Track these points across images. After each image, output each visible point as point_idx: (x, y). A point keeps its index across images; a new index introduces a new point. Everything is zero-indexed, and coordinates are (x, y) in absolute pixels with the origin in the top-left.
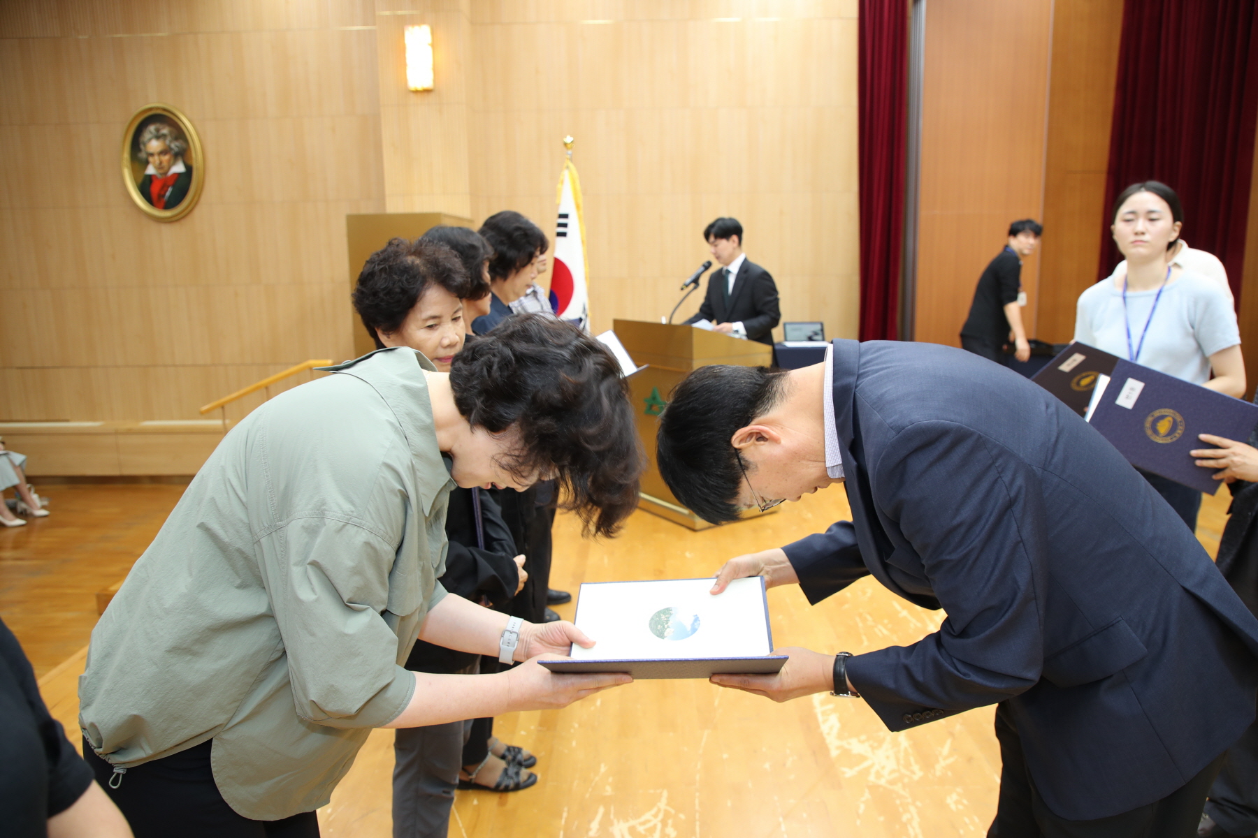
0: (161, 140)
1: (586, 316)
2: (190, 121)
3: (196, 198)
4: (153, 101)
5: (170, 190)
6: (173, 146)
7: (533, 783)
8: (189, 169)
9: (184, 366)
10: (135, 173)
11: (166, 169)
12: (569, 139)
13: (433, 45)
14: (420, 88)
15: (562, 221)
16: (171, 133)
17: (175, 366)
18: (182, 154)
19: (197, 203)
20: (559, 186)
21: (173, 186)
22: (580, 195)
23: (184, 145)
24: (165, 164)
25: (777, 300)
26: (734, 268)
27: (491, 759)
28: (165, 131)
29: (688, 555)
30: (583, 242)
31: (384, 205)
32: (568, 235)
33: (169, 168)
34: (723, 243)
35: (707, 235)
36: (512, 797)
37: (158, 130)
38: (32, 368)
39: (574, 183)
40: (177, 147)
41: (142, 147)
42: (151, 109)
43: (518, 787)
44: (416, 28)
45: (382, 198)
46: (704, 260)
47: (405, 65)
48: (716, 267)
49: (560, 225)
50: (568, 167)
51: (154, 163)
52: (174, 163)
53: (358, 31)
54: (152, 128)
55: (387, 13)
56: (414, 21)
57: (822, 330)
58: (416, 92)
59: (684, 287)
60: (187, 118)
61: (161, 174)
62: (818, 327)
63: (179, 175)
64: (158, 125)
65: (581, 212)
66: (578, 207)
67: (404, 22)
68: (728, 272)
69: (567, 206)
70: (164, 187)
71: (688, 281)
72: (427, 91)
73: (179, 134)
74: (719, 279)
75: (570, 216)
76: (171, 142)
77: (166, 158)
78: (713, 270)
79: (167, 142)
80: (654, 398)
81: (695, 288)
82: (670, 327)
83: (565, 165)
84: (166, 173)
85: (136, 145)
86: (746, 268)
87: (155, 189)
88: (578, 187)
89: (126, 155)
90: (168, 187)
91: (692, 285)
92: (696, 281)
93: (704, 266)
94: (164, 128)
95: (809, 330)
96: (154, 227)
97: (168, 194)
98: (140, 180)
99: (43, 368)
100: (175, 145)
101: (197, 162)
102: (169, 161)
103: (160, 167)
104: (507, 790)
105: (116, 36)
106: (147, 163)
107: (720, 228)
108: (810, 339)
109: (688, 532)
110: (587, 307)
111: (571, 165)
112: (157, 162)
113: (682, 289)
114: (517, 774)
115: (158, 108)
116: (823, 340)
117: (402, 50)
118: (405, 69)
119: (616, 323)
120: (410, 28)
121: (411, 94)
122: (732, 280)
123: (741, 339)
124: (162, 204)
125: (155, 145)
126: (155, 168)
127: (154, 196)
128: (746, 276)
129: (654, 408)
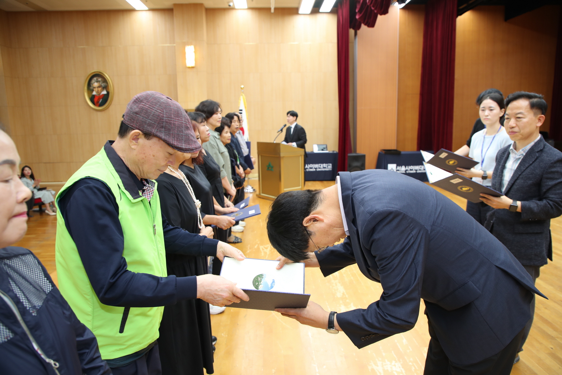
0: (98, 83)
2: (109, 76)
4: (95, 69)
7: (241, 242)
8: (108, 93)
11: (100, 93)
12: (242, 86)
13: (195, 52)
14: (190, 66)
15: (241, 112)
16: (102, 80)
18: (106, 87)
19: (110, 105)
20: (239, 101)
21: (102, 98)
22: (246, 104)
23: (106, 84)
24: (99, 91)
26: (293, 126)
27: (232, 236)
28: (100, 79)
30: (247, 118)
36: (237, 244)
37: (97, 79)
38: (49, 163)
41: (91, 85)
42: (95, 72)
43: (238, 242)
44: (189, 47)
46: (284, 124)
47: (185, 59)
50: (242, 95)
52: (103, 91)
53: (168, 46)
54: (95, 79)
55: (179, 41)
56: (188, 44)
57: (327, 147)
58: (189, 68)
60: (107, 75)
61: (98, 94)
62: (325, 146)
63: (104, 95)
64: (97, 78)
65: (246, 109)
66: (245, 107)
67: (185, 44)
68: (291, 127)
69: (242, 107)
70: (99, 99)
71: (279, 130)
72: (193, 67)
73: (105, 80)
74: (289, 129)
75: (243, 110)
76: (102, 83)
77: (100, 89)
78: (287, 126)
79: (101, 83)
80: (269, 165)
82: (273, 144)
84: (100, 94)
85: (89, 84)
86: (296, 126)
87: (96, 100)
88: (245, 101)
89: (86, 88)
91: (281, 132)
92: (282, 130)
93: (284, 126)
95: (322, 147)
96: (95, 112)
97: (100, 101)
98: (90, 97)
99: (53, 163)
100: (103, 85)
101: (111, 90)
103: (98, 92)
104: (236, 243)
105: (82, 47)
106: (93, 91)
108: (323, 150)
111: (243, 94)
112: (97, 90)
113: (278, 132)
115: (97, 72)
116: (327, 150)
117: (185, 54)
118: (185, 60)
119: (258, 143)
120: (187, 46)
121: (187, 68)
122: (292, 130)
123: (295, 148)
124: (98, 105)
125: (96, 85)
126: (96, 92)
127: (95, 102)
128: (296, 129)
129: (270, 168)
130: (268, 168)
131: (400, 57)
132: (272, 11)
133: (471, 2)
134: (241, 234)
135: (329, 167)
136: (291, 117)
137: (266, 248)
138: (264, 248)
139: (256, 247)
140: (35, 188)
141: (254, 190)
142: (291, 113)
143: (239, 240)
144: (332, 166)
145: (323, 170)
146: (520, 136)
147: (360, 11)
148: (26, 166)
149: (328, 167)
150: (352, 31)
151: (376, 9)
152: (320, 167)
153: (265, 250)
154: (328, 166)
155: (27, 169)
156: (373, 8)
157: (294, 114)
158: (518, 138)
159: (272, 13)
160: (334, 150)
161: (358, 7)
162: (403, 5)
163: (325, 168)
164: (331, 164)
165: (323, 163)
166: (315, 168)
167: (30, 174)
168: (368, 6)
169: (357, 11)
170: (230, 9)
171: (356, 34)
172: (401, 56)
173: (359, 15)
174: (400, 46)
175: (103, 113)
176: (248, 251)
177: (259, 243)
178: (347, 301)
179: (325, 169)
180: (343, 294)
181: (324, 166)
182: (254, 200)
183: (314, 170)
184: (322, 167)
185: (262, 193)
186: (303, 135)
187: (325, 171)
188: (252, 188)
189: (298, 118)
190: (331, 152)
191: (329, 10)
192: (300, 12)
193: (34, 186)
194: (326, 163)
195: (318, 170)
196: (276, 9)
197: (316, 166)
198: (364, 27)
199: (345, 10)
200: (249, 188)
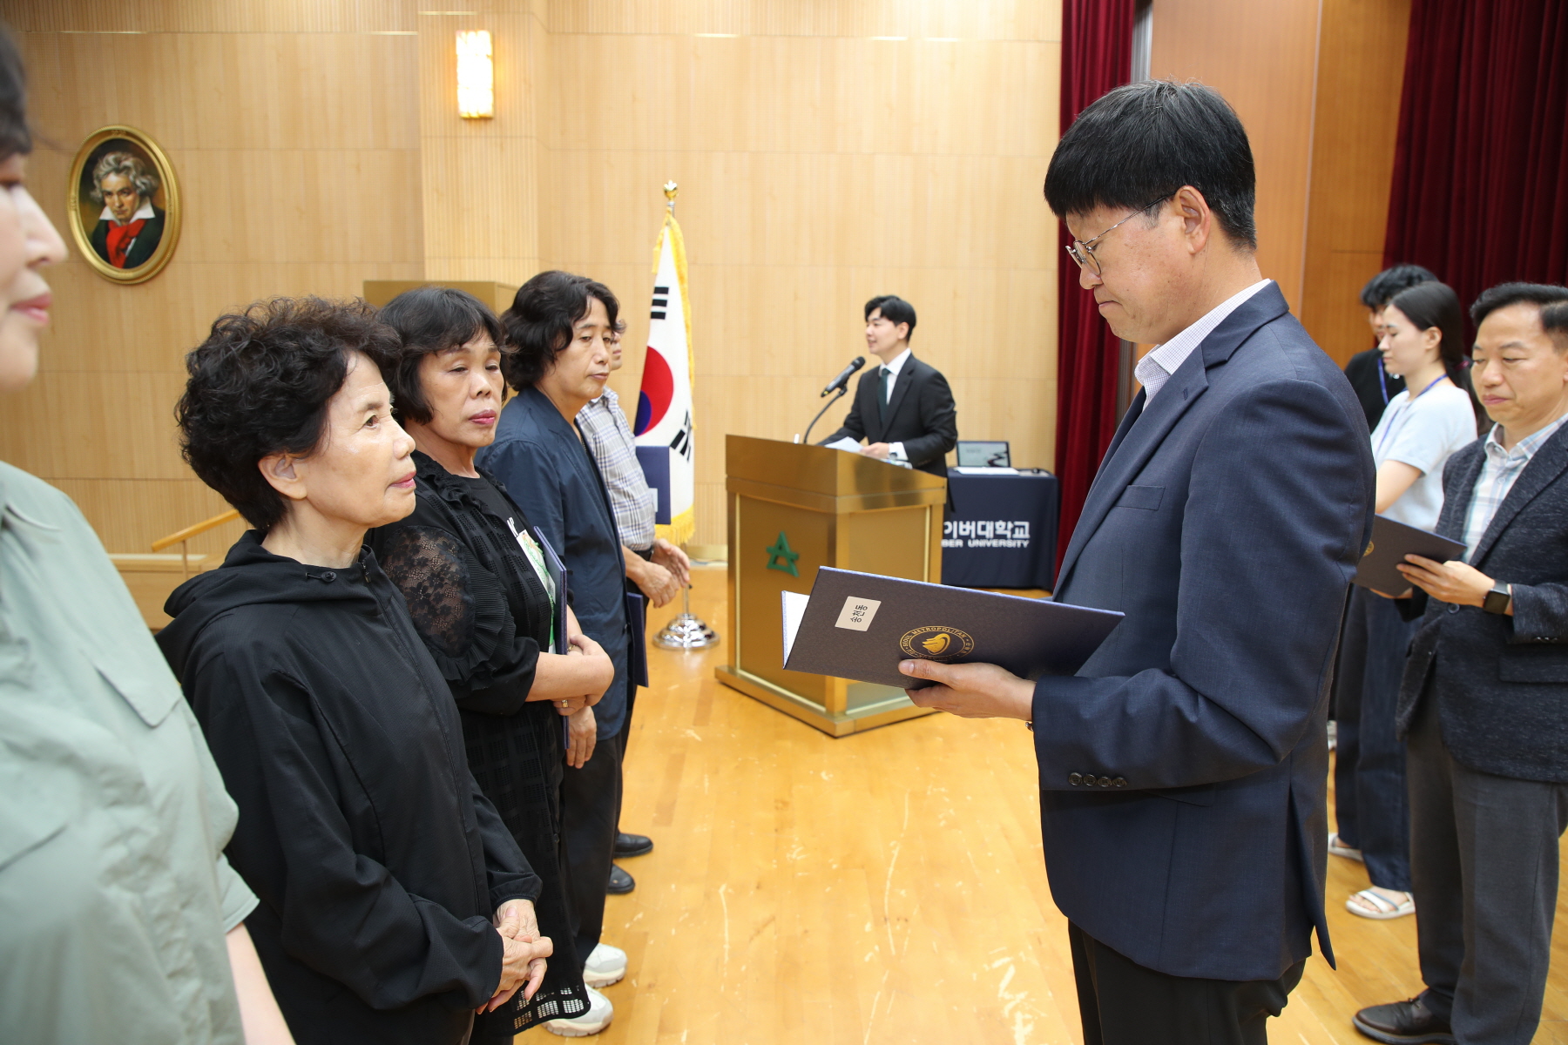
0: (123, 174)
1: (690, 428)
2: (163, 150)
3: (168, 255)
4: (115, 122)
5: (133, 241)
6: (138, 183)
8: (160, 215)
9: (146, 480)
10: (86, 216)
11: (128, 213)
12: (670, 186)
13: (494, 58)
14: (475, 115)
15: (660, 297)
16: (136, 166)
17: (134, 479)
18: (152, 194)
19: (169, 261)
21: (137, 237)
22: (685, 262)
23: (154, 183)
24: (127, 207)
25: (952, 414)
26: (895, 366)
28: (129, 162)
29: (824, 775)
30: (687, 326)
31: (423, 270)
32: (667, 316)
33: (133, 214)
37: (118, 161)
39: (677, 245)
40: (144, 184)
41: (96, 182)
42: (109, 132)
44: (472, 34)
45: (420, 262)
46: (854, 357)
47: (456, 83)
49: (656, 303)
50: (668, 224)
51: (113, 204)
52: (139, 207)
53: (395, 36)
54: (111, 158)
55: (434, 13)
56: (469, 25)
57: (1007, 452)
58: (470, 119)
59: (826, 393)
60: (158, 146)
61: (121, 220)
62: (1003, 448)
63: (146, 221)
64: (119, 155)
65: (686, 286)
66: (681, 278)
67: (455, 25)
68: (887, 372)
69: (666, 276)
70: (125, 238)
71: (832, 384)
72: (484, 119)
73: (148, 167)
74: (874, 380)
75: (670, 291)
76: (135, 177)
77: (128, 199)
80: (780, 548)
81: (841, 394)
82: (804, 448)
83: (666, 220)
84: (128, 220)
85: (88, 180)
86: (911, 367)
87: (112, 241)
88: (683, 251)
89: (74, 193)
90: (132, 238)
91: (838, 390)
92: (842, 385)
93: (853, 363)
94: (126, 159)
95: (989, 452)
96: (110, 290)
97: (130, 247)
98: (92, 228)
100: (141, 183)
101: (171, 206)
102: (134, 201)
103: (120, 210)
105: (63, 32)
106: (103, 205)
108: (992, 464)
109: (824, 738)
110: (690, 416)
111: (674, 221)
112: (117, 204)
113: (823, 395)
115: (119, 132)
116: (1009, 466)
117: (451, 63)
118: (456, 88)
119: (731, 440)
120: (463, 34)
121: (463, 123)
122: (891, 383)
123: (901, 468)
124: (122, 261)
125: (113, 181)
126: (114, 211)
127: (111, 249)
128: (910, 378)
129: (780, 561)
130: (775, 562)
135: (1019, 534)
136: (887, 326)
141: (709, 637)
142: (885, 304)
144: (1030, 533)
145: (995, 543)
149: (1014, 534)
152: (980, 533)
154: (1013, 531)
157: (900, 313)
160: (1040, 467)
163: (1004, 537)
164: (1026, 524)
165: (995, 520)
166: (960, 537)
175: (141, 291)
179: (1002, 543)
181: (1000, 531)
183: (960, 543)
184: (989, 533)
185: (743, 668)
186: (943, 410)
187: (1003, 549)
188: (703, 628)
189: (915, 331)
190: (1028, 474)
194: (1006, 520)
195: (972, 544)
197: (968, 528)
200: (686, 630)
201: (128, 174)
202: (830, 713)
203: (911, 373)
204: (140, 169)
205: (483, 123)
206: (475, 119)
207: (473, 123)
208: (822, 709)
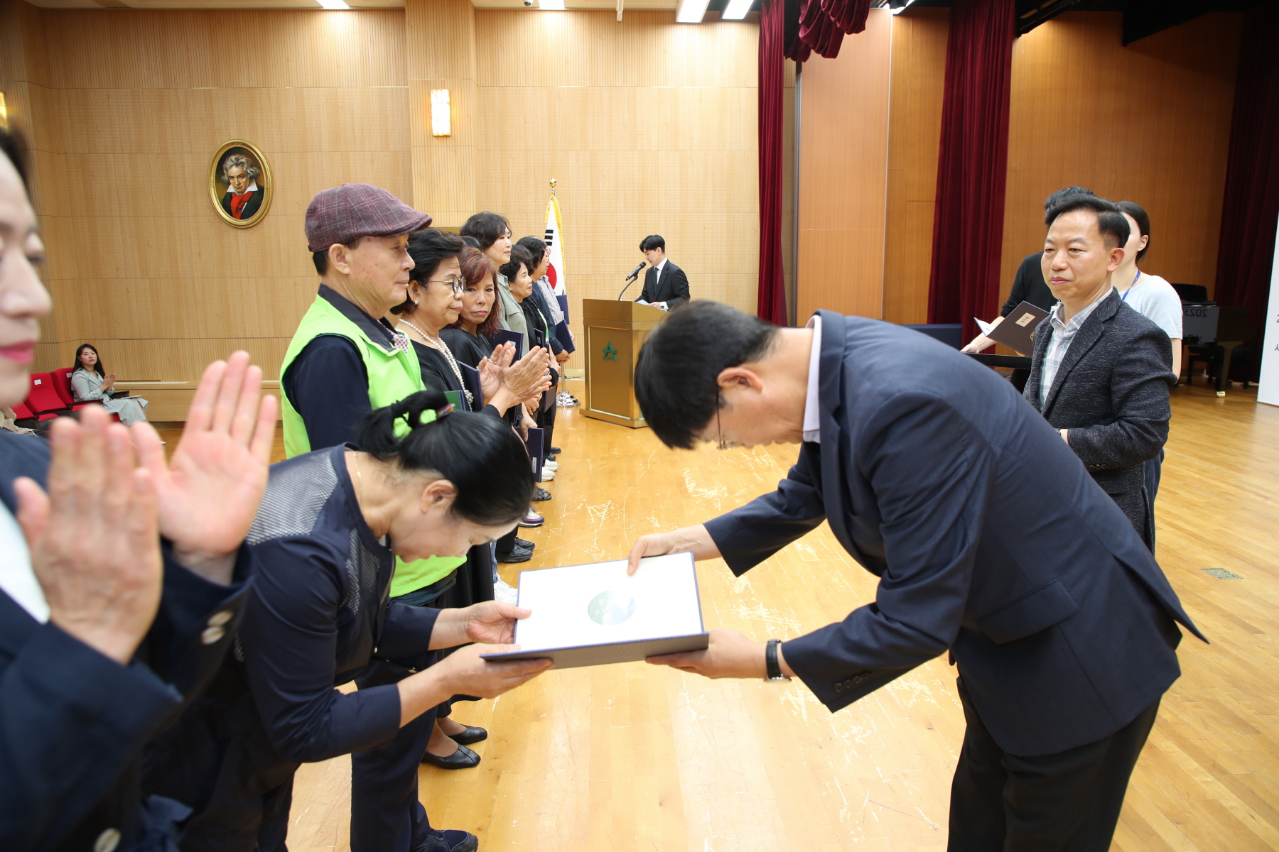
0: (240, 167)
2: (263, 153)
4: (233, 136)
5: (246, 204)
6: (249, 171)
7: (550, 499)
8: (261, 189)
10: (218, 189)
11: (243, 188)
12: (553, 181)
13: (450, 104)
14: (441, 134)
15: (549, 234)
16: (247, 162)
18: (256, 178)
19: (266, 215)
20: (547, 211)
21: (248, 201)
22: (561, 218)
23: (258, 171)
24: (242, 185)
25: (687, 287)
26: (660, 267)
30: (562, 249)
33: (246, 189)
34: (652, 252)
35: (642, 248)
37: (237, 160)
38: (132, 339)
39: (557, 209)
40: (252, 172)
41: (225, 171)
42: (233, 143)
43: (543, 499)
44: (439, 91)
46: (641, 262)
47: (431, 116)
48: (649, 266)
49: (547, 237)
50: (552, 199)
51: (234, 184)
52: (249, 185)
53: (392, 89)
54: (233, 158)
55: (418, 79)
56: (437, 86)
58: (438, 137)
59: (628, 278)
60: (261, 152)
61: (239, 192)
63: (253, 193)
64: (238, 156)
66: (559, 225)
67: (429, 86)
68: (657, 269)
71: (631, 275)
72: (446, 136)
73: (254, 162)
76: (247, 168)
77: (243, 180)
78: (647, 267)
80: (609, 349)
81: (636, 279)
82: (618, 303)
83: (551, 197)
84: (243, 192)
85: (220, 170)
86: (668, 267)
87: (234, 204)
88: (559, 212)
89: (213, 178)
90: (245, 202)
91: (634, 277)
92: (635, 275)
93: (640, 265)
94: (242, 158)
96: (232, 231)
97: (244, 208)
98: (223, 197)
99: (141, 339)
101: (267, 184)
102: (246, 181)
103: (238, 187)
105: (205, 88)
106: (228, 184)
107: (649, 243)
109: (628, 429)
111: (554, 197)
112: (237, 183)
113: (627, 280)
114: (543, 494)
115: (238, 143)
117: (427, 107)
118: (431, 120)
119: (585, 301)
120: (435, 91)
121: (434, 138)
122: (659, 274)
124: (240, 215)
125: (235, 171)
126: (235, 187)
127: (233, 209)
128: (667, 272)
129: (609, 355)
130: (607, 355)
131: (893, 121)
132: (620, 17)
133: (1045, 5)
134: (549, 483)
137: (600, 511)
138: (595, 510)
139: (579, 508)
140: (105, 392)
141: (575, 402)
143: (546, 495)
146: (1074, 289)
147: (807, 23)
148: (86, 346)
150: (790, 64)
151: (838, 20)
153: (598, 513)
155: (87, 350)
156: (833, 19)
158: (1070, 293)
159: (619, 22)
161: (804, 12)
162: (900, 9)
167: (94, 362)
168: (823, 14)
169: (800, 22)
170: (528, 9)
171: (799, 70)
172: (895, 120)
173: (805, 31)
174: (893, 96)
175: (250, 230)
176: (564, 516)
177: (585, 500)
178: (753, 599)
180: (747, 588)
182: (575, 422)
185: (593, 407)
186: (683, 286)
188: (572, 397)
191: (742, 17)
192: (680, 19)
193: (104, 388)
196: (626, 12)
198: (815, 57)
199: (776, 19)
200: (564, 398)
201: (243, 166)
202: (632, 420)
203: (667, 270)
204: (250, 163)
205: (445, 138)
206: (441, 136)
207: (440, 138)
208: (629, 418)
